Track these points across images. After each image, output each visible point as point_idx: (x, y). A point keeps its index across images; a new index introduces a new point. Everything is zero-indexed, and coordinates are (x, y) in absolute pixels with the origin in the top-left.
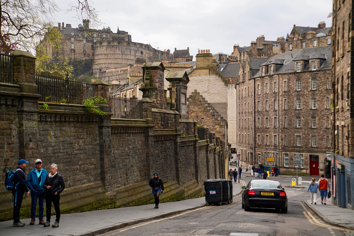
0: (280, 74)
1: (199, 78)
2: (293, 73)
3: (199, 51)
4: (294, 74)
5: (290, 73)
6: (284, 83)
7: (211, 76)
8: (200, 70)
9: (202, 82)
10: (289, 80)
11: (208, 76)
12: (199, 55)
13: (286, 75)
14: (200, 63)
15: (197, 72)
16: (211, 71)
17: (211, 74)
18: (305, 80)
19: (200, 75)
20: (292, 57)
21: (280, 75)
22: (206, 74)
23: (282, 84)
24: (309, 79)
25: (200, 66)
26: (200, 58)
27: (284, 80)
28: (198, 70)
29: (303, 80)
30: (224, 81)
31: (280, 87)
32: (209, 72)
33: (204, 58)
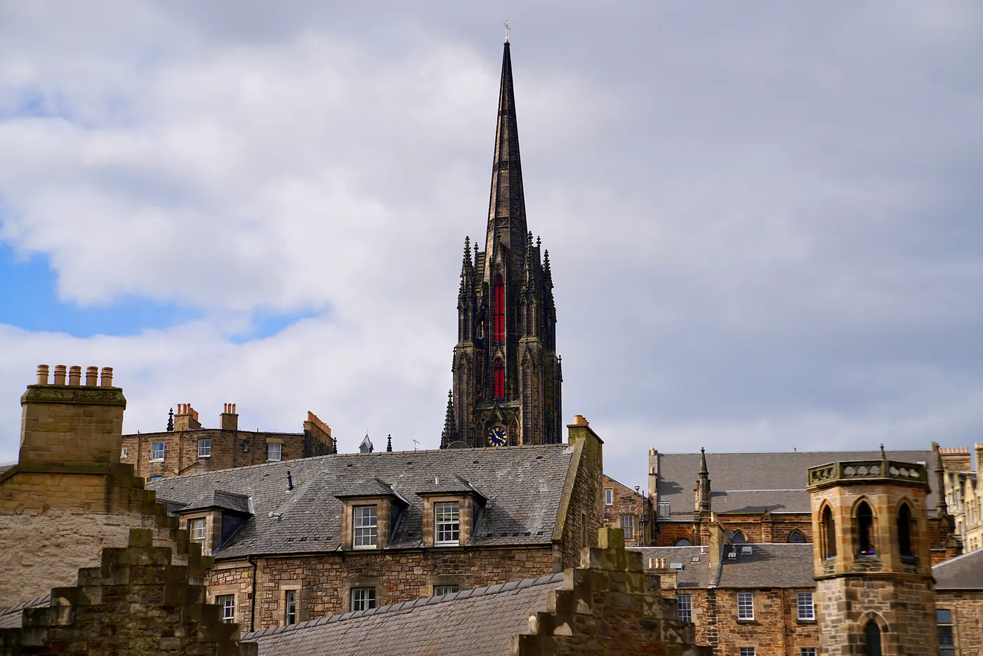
0: (261, 556)
1: (41, 523)
2: (335, 554)
3: (44, 369)
4: (338, 560)
5: (320, 556)
6: (282, 602)
7: (115, 519)
8: (49, 481)
9: (53, 550)
10: (310, 586)
11: (101, 518)
12: (44, 395)
13: (297, 562)
14: (51, 435)
15: (26, 487)
16: (116, 489)
17: (114, 506)
18: (402, 587)
19: (46, 508)
20: (291, 488)
21: (260, 564)
22: (87, 506)
23: (273, 606)
24: (424, 584)
25: (47, 457)
26: (53, 408)
27: (284, 588)
28: (36, 479)
29: (390, 589)
30: (187, 551)
31: (257, 621)
32: (109, 492)
33: (81, 410)
